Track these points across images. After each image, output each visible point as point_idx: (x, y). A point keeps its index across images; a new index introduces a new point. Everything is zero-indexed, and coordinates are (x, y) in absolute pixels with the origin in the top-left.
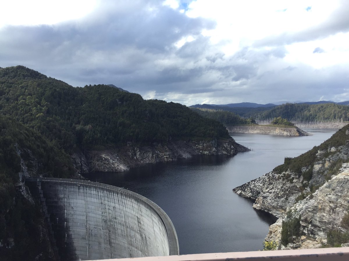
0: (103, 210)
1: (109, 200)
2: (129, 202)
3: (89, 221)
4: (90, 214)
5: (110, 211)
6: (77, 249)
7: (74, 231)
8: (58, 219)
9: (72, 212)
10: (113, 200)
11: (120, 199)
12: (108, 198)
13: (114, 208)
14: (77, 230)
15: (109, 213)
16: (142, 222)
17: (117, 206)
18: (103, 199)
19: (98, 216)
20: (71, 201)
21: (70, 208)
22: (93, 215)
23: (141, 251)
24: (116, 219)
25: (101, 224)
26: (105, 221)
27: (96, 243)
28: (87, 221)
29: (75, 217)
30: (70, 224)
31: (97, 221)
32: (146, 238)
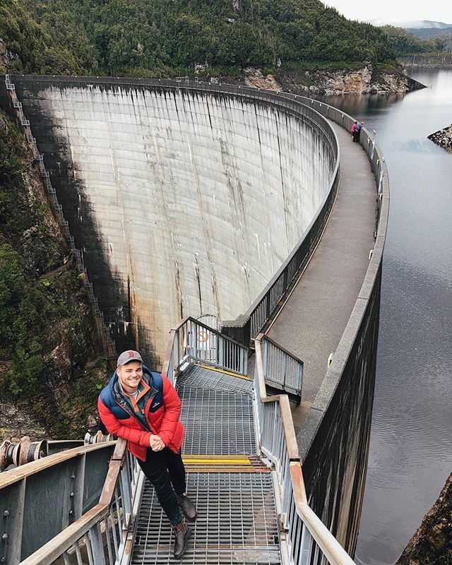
0: (147, 141)
1: (157, 115)
2: (201, 105)
3: (121, 167)
4: (121, 153)
5: (161, 141)
6: (103, 224)
7: (93, 189)
8: (59, 163)
9: (86, 150)
10: (165, 110)
11: (180, 103)
12: (154, 108)
13: (169, 132)
14: (100, 187)
15: (159, 146)
16: (231, 151)
17: (174, 124)
18: (143, 112)
19: (136, 155)
20: (81, 125)
21: (81, 142)
22: (127, 154)
23: (229, 221)
24: (173, 156)
25: (145, 173)
26: (153, 165)
27: (137, 212)
28: (116, 167)
29: (91, 159)
30: (85, 175)
31: (135, 167)
32: (240, 186)
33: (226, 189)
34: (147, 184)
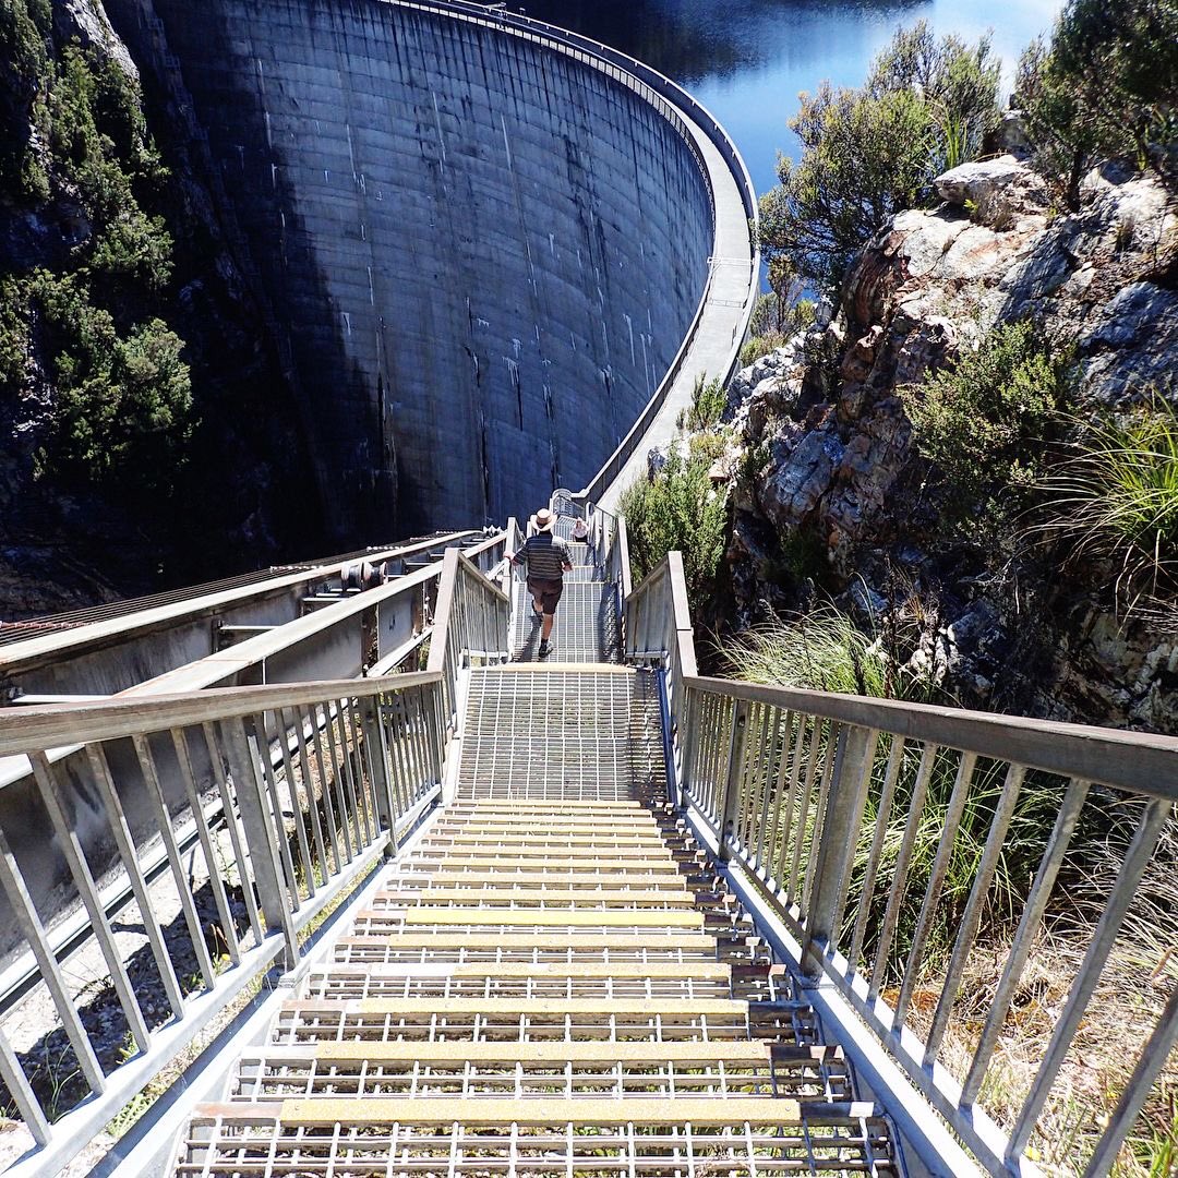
0: (421, 117)
1: (444, 70)
2: (531, 70)
3: (366, 163)
4: (370, 135)
5: (451, 120)
6: (329, 273)
7: (310, 202)
8: (240, 148)
9: (295, 123)
10: (461, 64)
11: (490, 58)
12: (438, 56)
13: (467, 105)
14: (325, 199)
15: (447, 130)
16: (585, 162)
17: (477, 92)
18: (416, 61)
19: (400, 142)
20: (286, 72)
21: (285, 105)
22: (382, 138)
23: (579, 285)
24: (473, 152)
25: (417, 180)
26: (433, 164)
27: (400, 255)
28: (358, 163)
29: (308, 142)
30: (294, 174)
31: (396, 165)
32: (599, 227)
33: (571, 225)
34: (419, 200)
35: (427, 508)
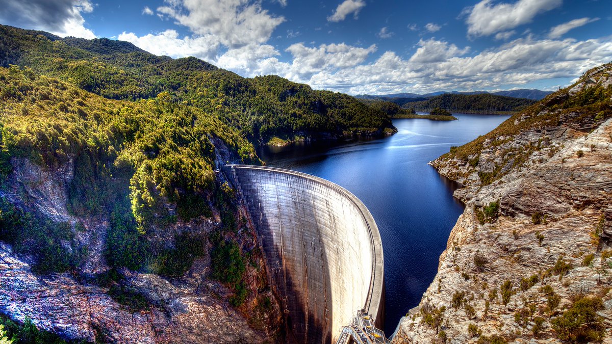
0: (293, 194)
1: (298, 185)
3: (280, 202)
4: (281, 197)
5: (299, 194)
6: (271, 224)
7: (267, 211)
8: (252, 200)
9: (265, 195)
10: (302, 184)
12: (297, 183)
13: (303, 192)
14: (270, 210)
15: (298, 196)
16: (330, 204)
17: (306, 190)
18: (292, 183)
19: (288, 198)
20: (264, 185)
21: (263, 192)
22: (284, 198)
23: (329, 228)
24: (305, 201)
25: (292, 206)
26: (295, 203)
27: (287, 220)
28: (278, 202)
29: (267, 199)
30: (264, 205)
31: (287, 203)
32: (334, 216)
33: (328, 217)
34: (292, 210)
35: (292, 276)
